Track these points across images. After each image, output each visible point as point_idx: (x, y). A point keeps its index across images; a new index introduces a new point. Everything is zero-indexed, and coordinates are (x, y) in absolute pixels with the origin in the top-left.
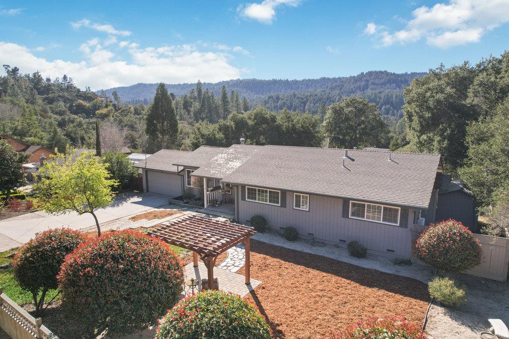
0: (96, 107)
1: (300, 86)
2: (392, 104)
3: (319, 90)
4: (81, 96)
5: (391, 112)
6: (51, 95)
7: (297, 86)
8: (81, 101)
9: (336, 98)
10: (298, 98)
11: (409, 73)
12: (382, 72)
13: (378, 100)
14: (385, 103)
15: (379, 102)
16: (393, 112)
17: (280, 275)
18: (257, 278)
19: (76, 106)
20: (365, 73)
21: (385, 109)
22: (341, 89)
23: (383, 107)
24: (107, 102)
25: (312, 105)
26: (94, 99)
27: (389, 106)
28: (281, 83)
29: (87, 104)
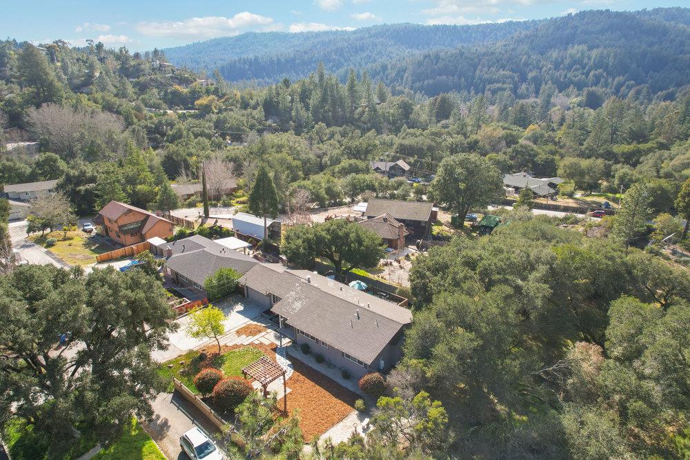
0: (195, 95)
1: (473, 35)
2: (606, 68)
3: (499, 44)
4: (177, 78)
5: (603, 80)
6: (142, 79)
7: (468, 35)
8: (177, 87)
9: (521, 59)
10: (466, 58)
11: (649, 9)
12: (600, 12)
13: (586, 60)
14: (596, 67)
15: (586, 65)
16: (607, 80)
17: (301, 387)
18: (291, 388)
19: (171, 93)
20: (573, 14)
21: (595, 76)
22: (532, 41)
23: (592, 73)
24: (207, 85)
25: (486, 69)
26: (192, 82)
27: (601, 71)
28: (446, 31)
29: (184, 90)
